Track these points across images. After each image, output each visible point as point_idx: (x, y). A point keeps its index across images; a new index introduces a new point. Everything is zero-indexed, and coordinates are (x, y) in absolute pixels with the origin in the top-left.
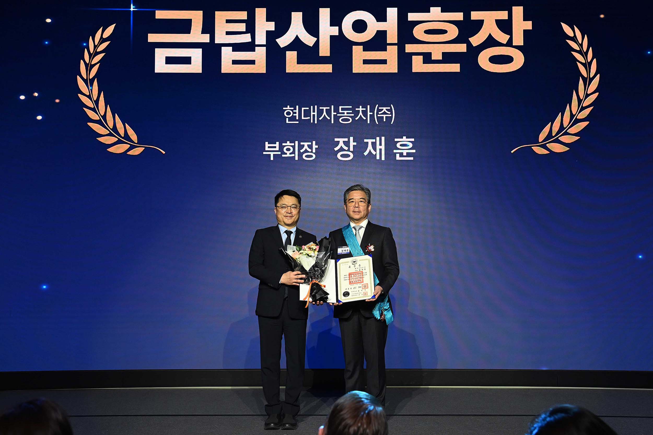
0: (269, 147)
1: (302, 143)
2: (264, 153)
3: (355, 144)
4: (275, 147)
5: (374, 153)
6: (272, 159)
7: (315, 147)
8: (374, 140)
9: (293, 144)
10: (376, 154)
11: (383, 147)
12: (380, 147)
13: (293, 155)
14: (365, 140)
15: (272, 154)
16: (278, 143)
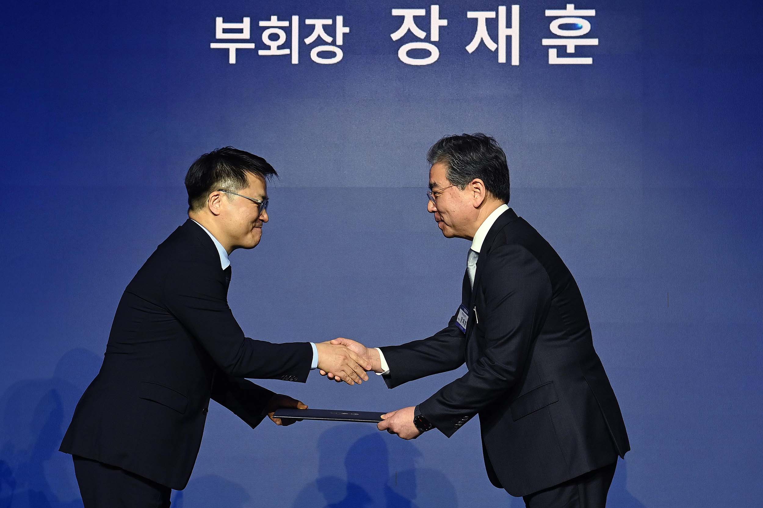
0: (225, 31)
1: (308, 22)
2: (213, 46)
3: (444, 22)
4: (241, 31)
5: (492, 46)
6: (232, 60)
7: (341, 30)
8: (492, 15)
9: (286, 24)
10: (497, 49)
11: (515, 32)
12: (509, 32)
13: (286, 51)
14: (471, 15)
15: (232, 48)
16: (247, 21)
